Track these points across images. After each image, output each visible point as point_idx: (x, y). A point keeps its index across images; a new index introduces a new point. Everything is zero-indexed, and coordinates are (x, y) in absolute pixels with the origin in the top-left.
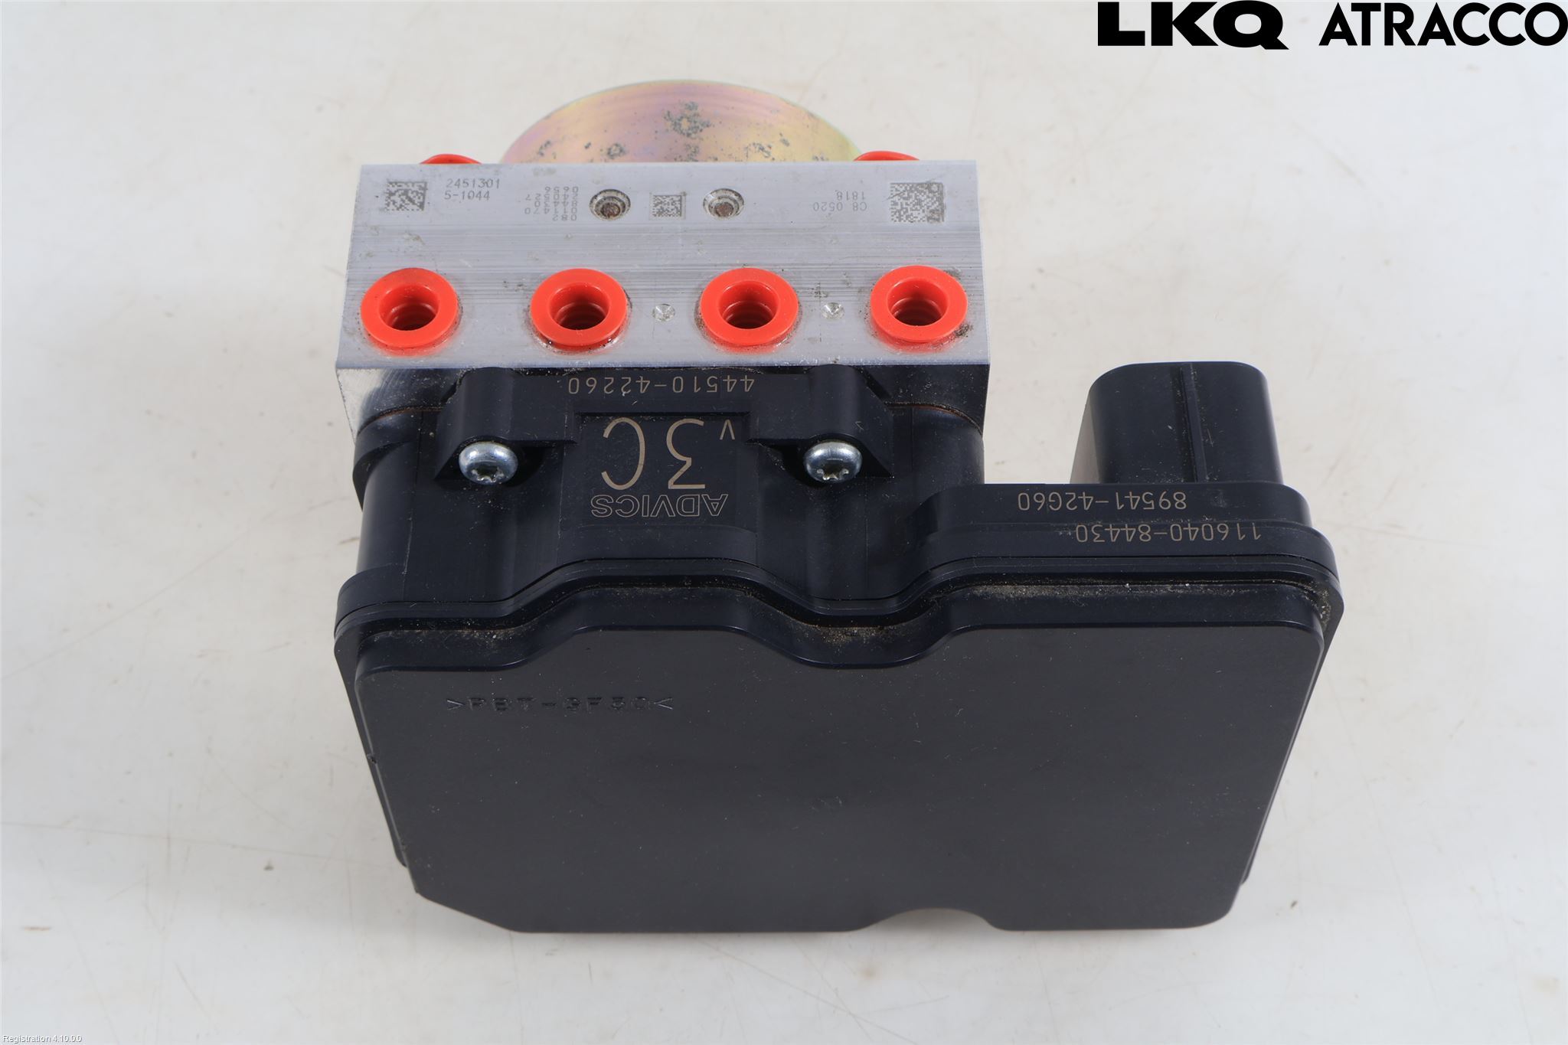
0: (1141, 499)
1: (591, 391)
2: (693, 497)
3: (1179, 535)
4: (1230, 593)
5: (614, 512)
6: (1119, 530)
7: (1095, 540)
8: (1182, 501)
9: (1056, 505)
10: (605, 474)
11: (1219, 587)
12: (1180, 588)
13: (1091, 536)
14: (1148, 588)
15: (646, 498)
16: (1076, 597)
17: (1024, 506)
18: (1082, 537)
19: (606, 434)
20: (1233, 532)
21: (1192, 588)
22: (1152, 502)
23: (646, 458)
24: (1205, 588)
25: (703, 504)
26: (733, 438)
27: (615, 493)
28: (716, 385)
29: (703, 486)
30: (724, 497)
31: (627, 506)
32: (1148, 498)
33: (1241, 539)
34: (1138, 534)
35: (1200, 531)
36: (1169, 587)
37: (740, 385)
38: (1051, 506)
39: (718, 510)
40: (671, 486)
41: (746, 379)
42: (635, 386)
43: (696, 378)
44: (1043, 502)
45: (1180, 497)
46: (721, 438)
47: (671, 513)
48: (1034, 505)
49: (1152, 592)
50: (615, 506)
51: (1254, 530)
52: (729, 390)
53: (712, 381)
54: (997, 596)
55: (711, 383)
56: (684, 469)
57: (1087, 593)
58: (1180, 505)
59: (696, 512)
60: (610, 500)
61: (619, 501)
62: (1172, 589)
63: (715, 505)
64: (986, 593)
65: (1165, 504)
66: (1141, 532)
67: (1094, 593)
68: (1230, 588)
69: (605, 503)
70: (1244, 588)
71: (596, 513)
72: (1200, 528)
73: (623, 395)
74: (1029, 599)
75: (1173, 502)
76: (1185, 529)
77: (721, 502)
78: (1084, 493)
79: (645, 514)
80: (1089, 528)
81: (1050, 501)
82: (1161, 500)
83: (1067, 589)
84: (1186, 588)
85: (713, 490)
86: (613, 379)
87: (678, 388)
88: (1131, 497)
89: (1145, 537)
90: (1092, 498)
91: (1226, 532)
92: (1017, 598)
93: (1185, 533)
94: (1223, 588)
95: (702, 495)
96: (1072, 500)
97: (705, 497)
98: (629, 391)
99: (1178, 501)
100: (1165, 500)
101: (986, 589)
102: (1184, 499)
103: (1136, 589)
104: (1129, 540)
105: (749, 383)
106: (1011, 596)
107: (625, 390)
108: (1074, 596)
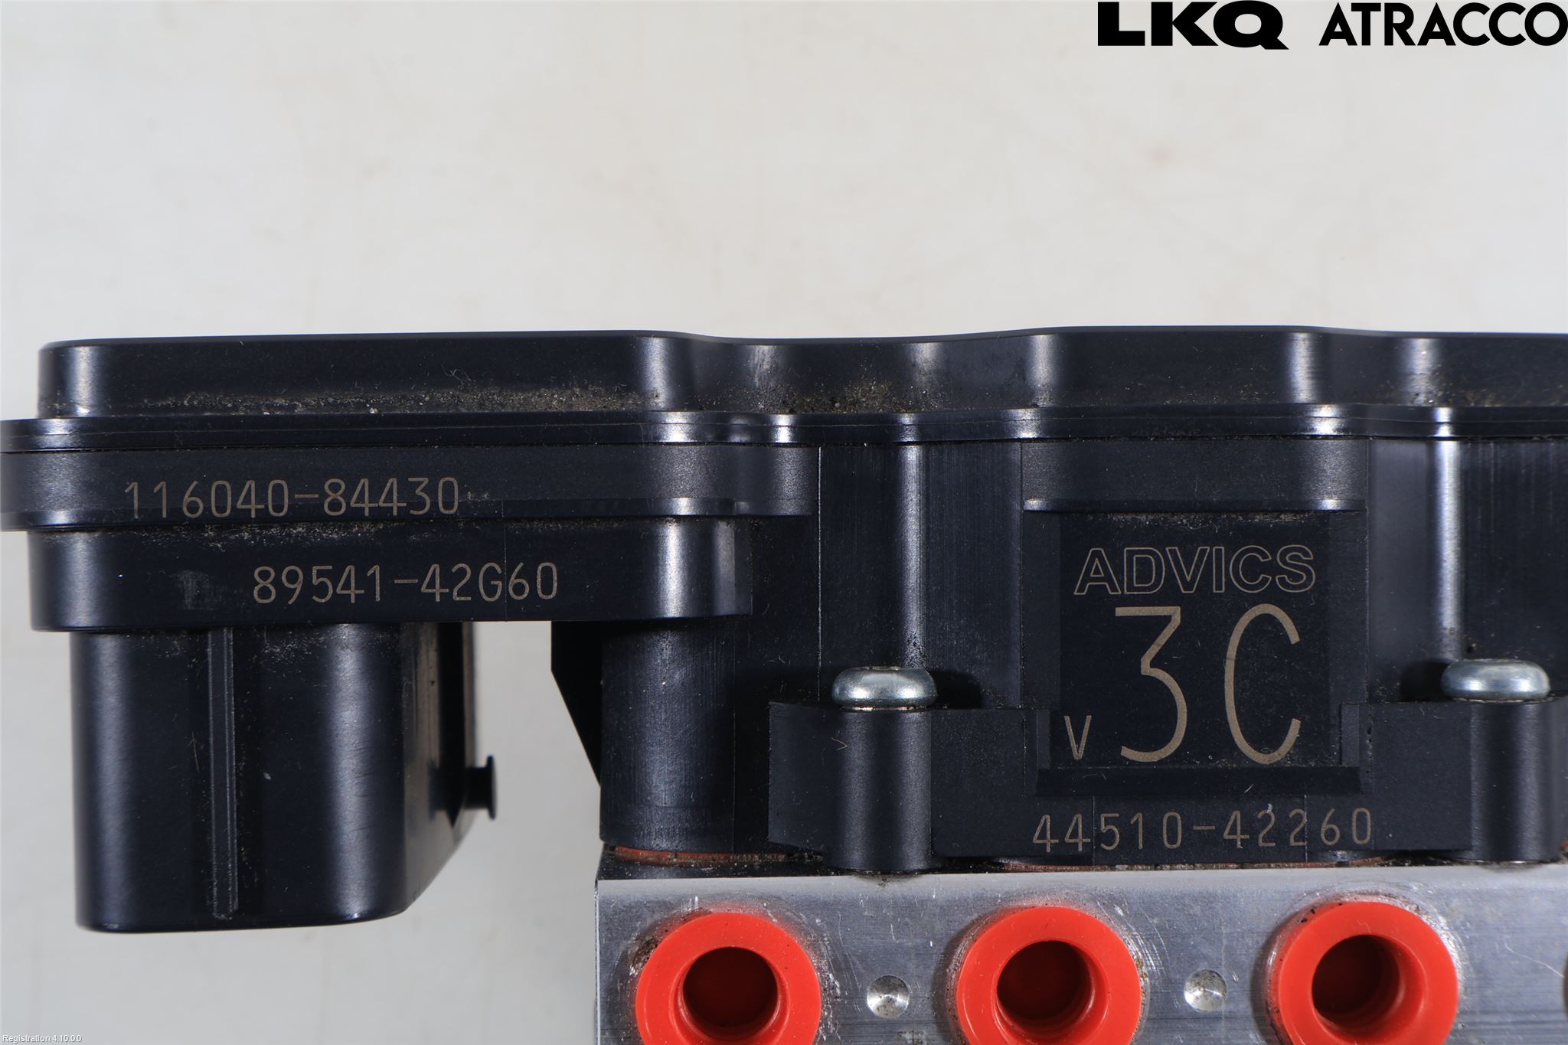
0: (335, 588)
1: (1329, 815)
2: (1138, 589)
3: (273, 491)
4: (193, 398)
5: (1274, 555)
6: (381, 504)
7: (426, 481)
8: (262, 583)
9: (491, 574)
10: (1294, 638)
11: (210, 410)
12: (281, 407)
13: (431, 490)
14: (335, 405)
15: (1219, 587)
16: (465, 390)
17: (547, 572)
18: (448, 487)
19: (1295, 725)
20: (176, 493)
21: (259, 408)
22: (315, 581)
23: (1223, 673)
24: (235, 408)
25: (1119, 572)
26: (1067, 719)
27: (1272, 596)
28: (1104, 828)
29: (1120, 611)
30: (1081, 589)
31: (1253, 568)
32: (322, 590)
33: (163, 484)
34: (347, 496)
35: (235, 500)
36: (300, 410)
37: (1058, 830)
38: (499, 571)
39: (1092, 562)
40: (1175, 613)
41: (1049, 843)
42: (1251, 827)
43: (1141, 846)
44: (513, 580)
45: (266, 592)
46: (1089, 718)
47: (1173, 552)
48: (529, 574)
49: (331, 400)
50: (1273, 569)
51: (136, 502)
52: (1079, 817)
53: (1109, 837)
54: (603, 391)
55: (1111, 833)
56: (1153, 651)
57: (444, 397)
58: (264, 575)
59: (1131, 554)
60: (1282, 580)
61: (1265, 580)
62: (295, 407)
63: (1097, 571)
64: (621, 397)
65: (292, 577)
66: (341, 500)
67: (432, 398)
68: (192, 408)
69: (1290, 574)
70: (167, 408)
71: (1306, 554)
72: (234, 508)
73: (1270, 806)
74: (548, 386)
75: (277, 583)
76: (261, 507)
77: (1087, 578)
78: (438, 599)
79: (1219, 552)
80: (434, 504)
81: (500, 584)
82: (298, 587)
83: (481, 405)
84: (268, 407)
85: (1101, 602)
86: (1293, 843)
87: (1172, 821)
88: (353, 593)
89: (335, 488)
90: (424, 589)
91: (187, 499)
92: (567, 387)
93: (261, 498)
94: (205, 409)
95: (1120, 592)
96: (460, 585)
97: (1114, 589)
98: (1260, 815)
99: (268, 584)
100: (292, 586)
101: (622, 405)
102: (257, 588)
103: (361, 406)
104: (365, 481)
105: (1042, 836)
106: (577, 391)
107: (1267, 817)
108: (468, 392)
